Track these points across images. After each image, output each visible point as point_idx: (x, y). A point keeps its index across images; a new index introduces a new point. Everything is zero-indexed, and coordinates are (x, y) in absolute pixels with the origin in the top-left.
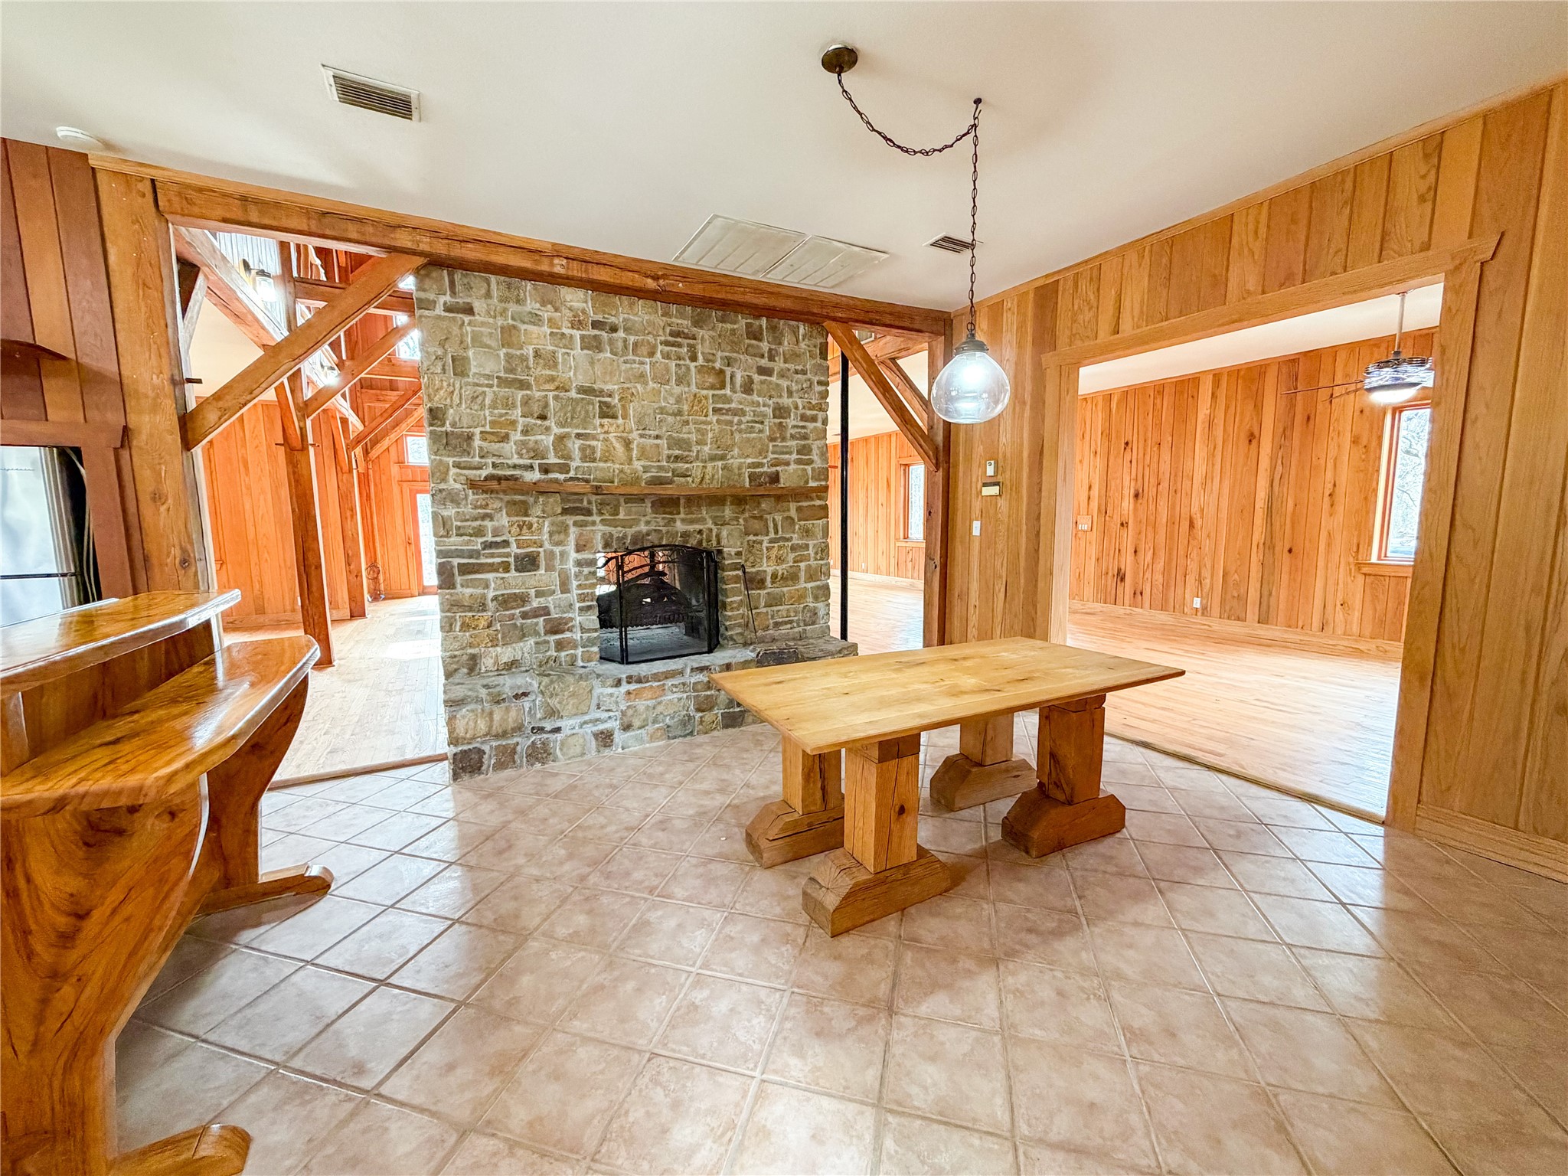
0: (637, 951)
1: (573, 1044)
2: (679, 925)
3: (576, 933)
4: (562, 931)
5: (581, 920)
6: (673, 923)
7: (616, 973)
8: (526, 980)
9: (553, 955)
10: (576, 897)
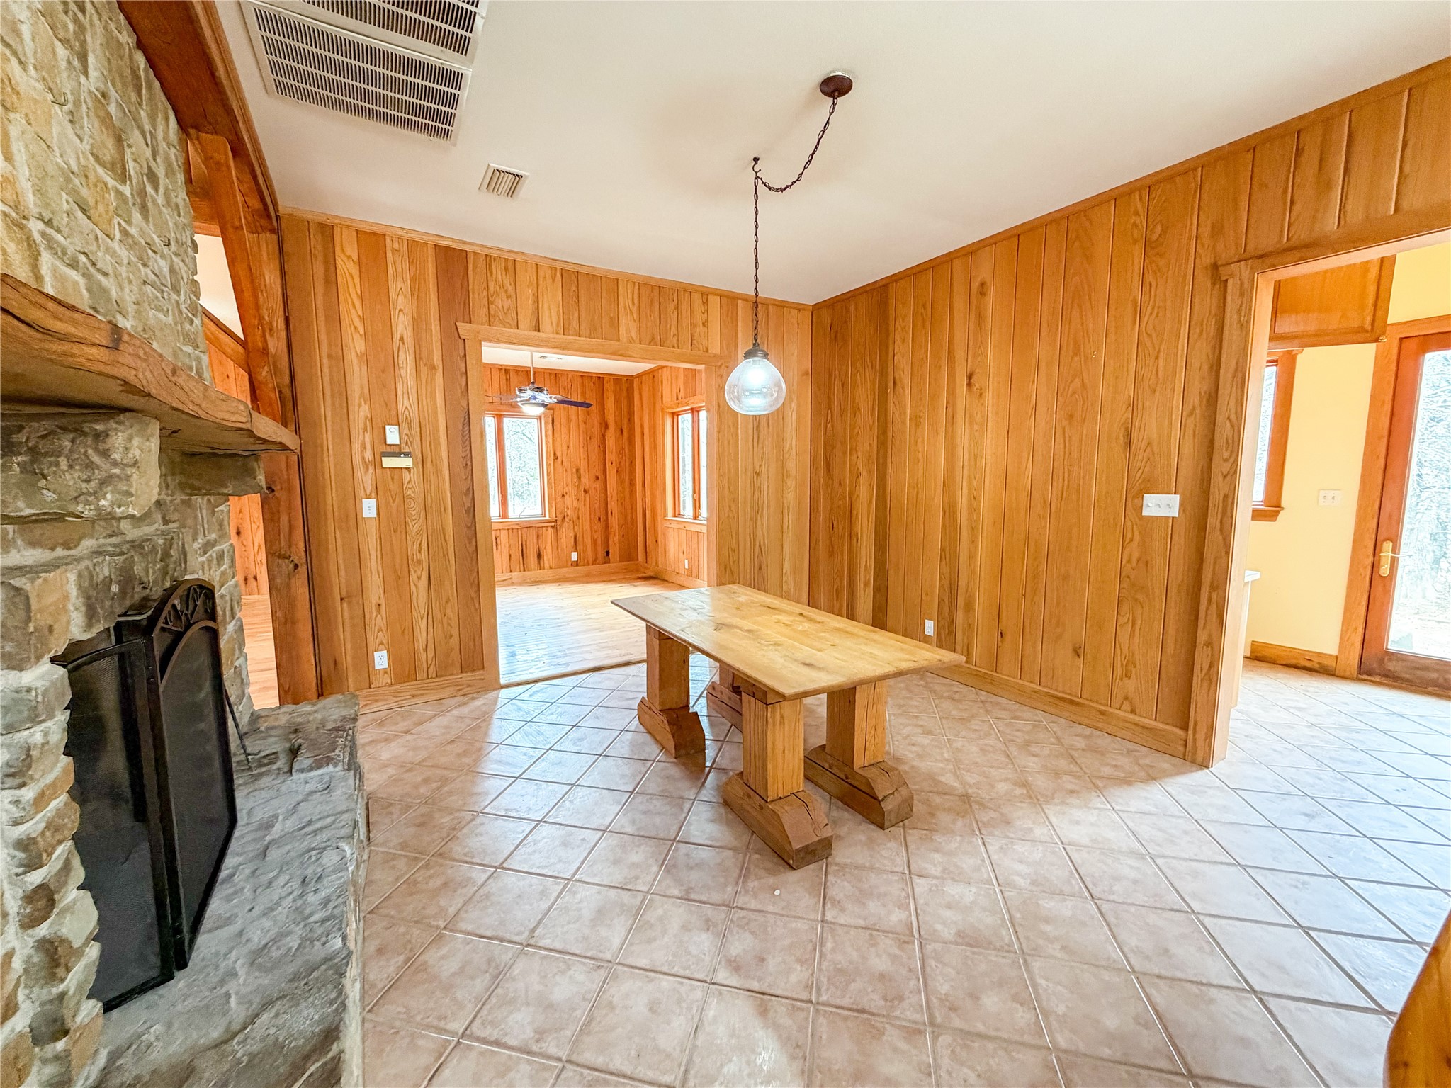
0: (1004, 932)
1: (1132, 951)
2: (950, 908)
3: (1015, 998)
4: (1022, 1016)
5: (991, 1002)
6: (948, 914)
7: (1041, 942)
8: (1111, 1022)
9: (1061, 1009)
10: (957, 1023)
